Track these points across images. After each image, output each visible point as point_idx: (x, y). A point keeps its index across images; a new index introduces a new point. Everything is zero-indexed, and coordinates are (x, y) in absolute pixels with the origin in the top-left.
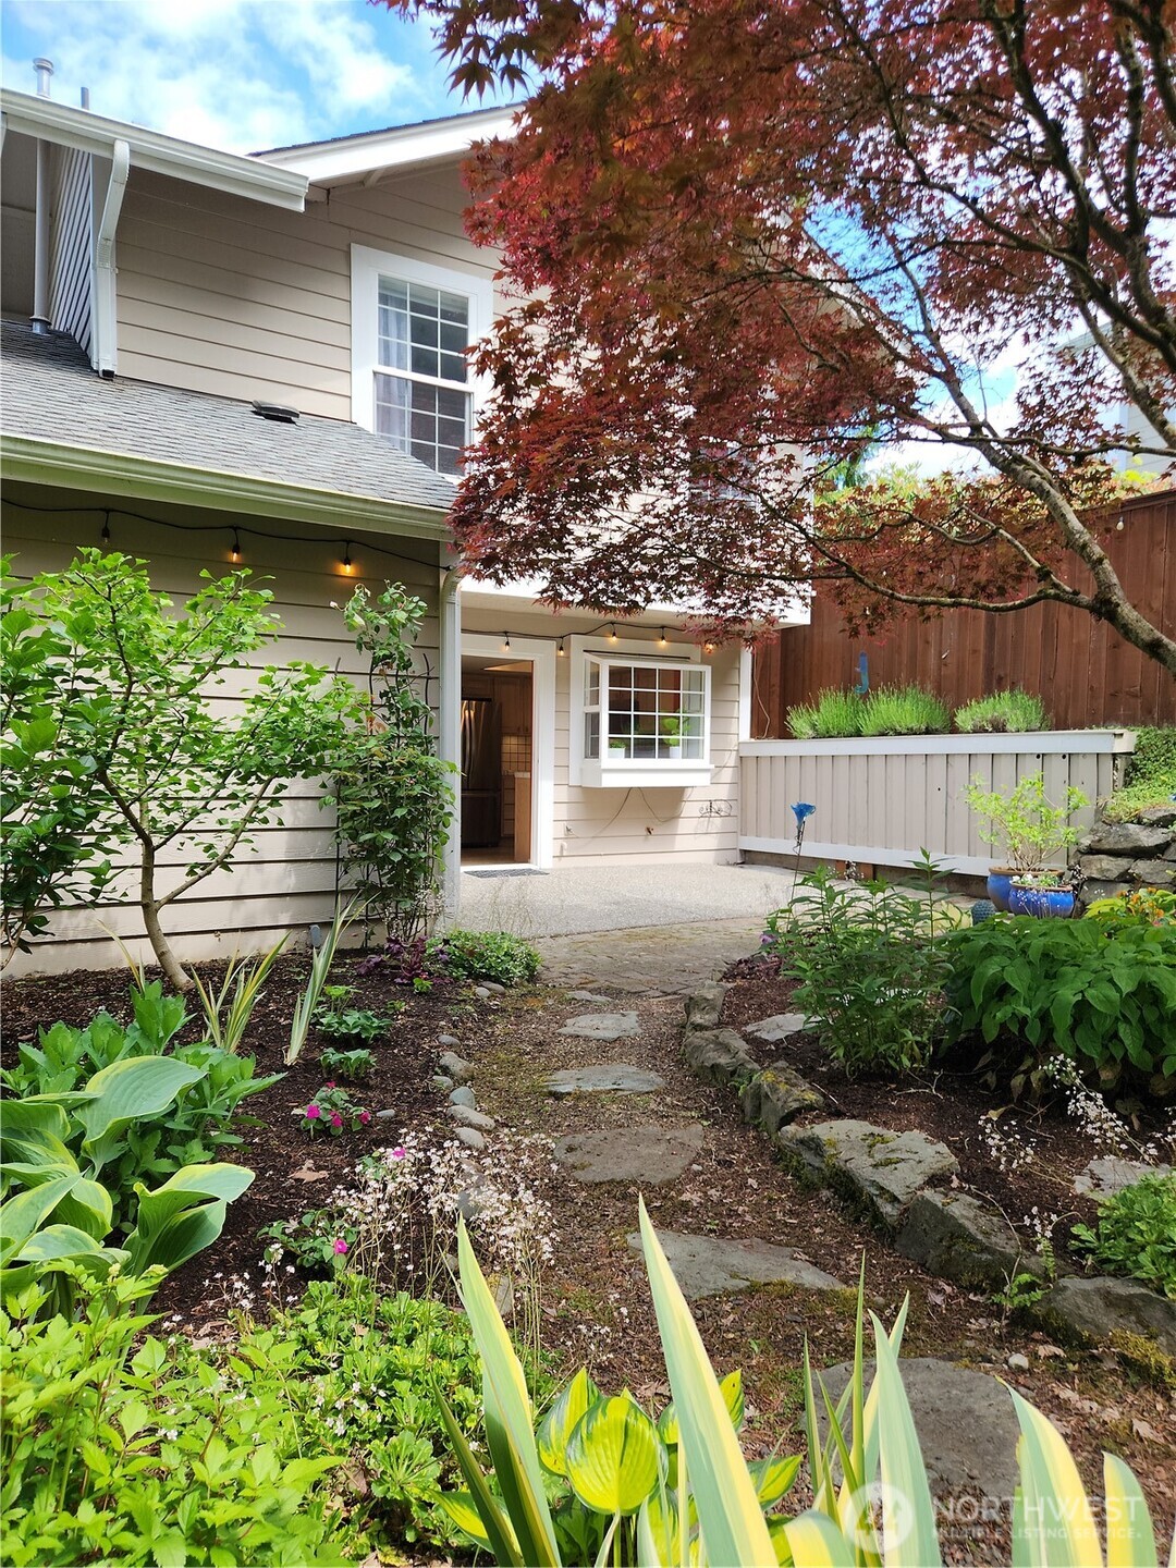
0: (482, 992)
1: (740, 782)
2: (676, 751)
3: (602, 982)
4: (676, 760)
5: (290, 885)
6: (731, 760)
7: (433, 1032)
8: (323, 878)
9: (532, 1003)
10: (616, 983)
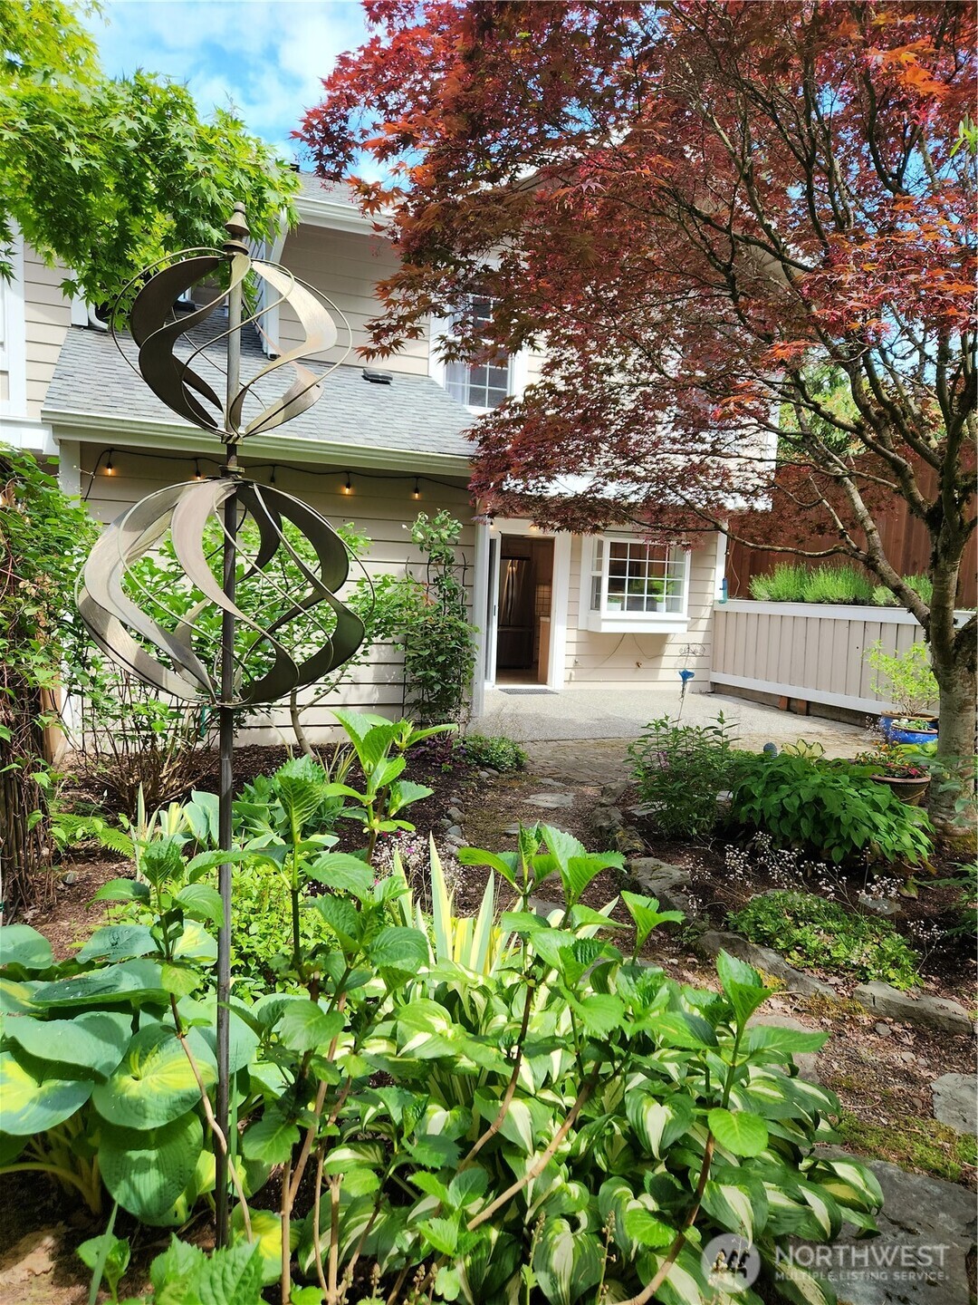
0: (484, 774)
1: (712, 630)
2: (662, 606)
3: (564, 774)
4: (662, 613)
5: (375, 698)
6: (706, 613)
7: (448, 795)
8: (395, 695)
9: (514, 783)
10: (573, 775)
